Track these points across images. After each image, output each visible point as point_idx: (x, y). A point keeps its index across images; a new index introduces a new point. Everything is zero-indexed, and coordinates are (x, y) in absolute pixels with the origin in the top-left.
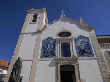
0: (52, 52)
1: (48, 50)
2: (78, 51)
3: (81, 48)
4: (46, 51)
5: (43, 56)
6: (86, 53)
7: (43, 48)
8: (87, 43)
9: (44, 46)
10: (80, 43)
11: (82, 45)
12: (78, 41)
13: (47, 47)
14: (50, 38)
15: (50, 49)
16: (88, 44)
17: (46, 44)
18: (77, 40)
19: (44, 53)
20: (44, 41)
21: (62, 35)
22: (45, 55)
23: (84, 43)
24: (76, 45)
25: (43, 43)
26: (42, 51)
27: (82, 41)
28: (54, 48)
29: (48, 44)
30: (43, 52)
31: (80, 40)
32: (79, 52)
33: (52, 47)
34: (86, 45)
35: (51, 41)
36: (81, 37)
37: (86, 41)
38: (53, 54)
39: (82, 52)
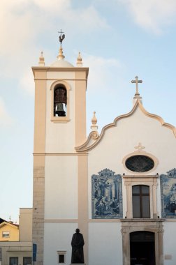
0: (113, 205)
1: (107, 201)
2: (165, 207)
3: (172, 199)
4: (101, 203)
5: (97, 213)
7: (96, 196)
9: (97, 192)
10: (170, 188)
11: (174, 192)
12: (167, 183)
13: (103, 193)
14: (106, 173)
15: (109, 200)
17: (100, 187)
18: (166, 181)
19: (98, 208)
20: (94, 178)
21: (134, 165)
22: (100, 212)
24: (162, 194)
25: (93, 183)
26: (93, 203)
27: (175, 185)
28: (118, 196)
29: (105, 186)
30: (97, 205)
31: (172, 181)
32: (167, 208)
33: (114, 196)
35: (110, 181)
36: (175, 174)
38: (117, 211)
39: (172, 208)
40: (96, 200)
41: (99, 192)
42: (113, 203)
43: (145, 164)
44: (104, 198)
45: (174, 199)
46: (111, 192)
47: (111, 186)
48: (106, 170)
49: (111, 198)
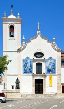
0: (30, 70)
2: (47, 70)
3: (49, 68)
4: (26, 69)
5: (24, 72)
7: (24, 67)
8: (54, 64)
9: (24, 65)
10: (49, 64)
12: (48, 62)
14: (28, 58)
15: (28, 68)
16: (54, 65)
17: (26, 63)
19: (25, 71)
20: (23, 60)
21: (37, 55)
22: (25, 72)
23: (52, 64)
24: (46, 66)
25: (23, 62)
26: (23, 69)
28: (31, 66)
29: (27, 63)
31: (50, 61)
32: (47, 71)
33: (30, 66)
34: (53, 66)
35: (29, 61)
36: (51, 59)
37: (53, 62)
38: (31, 72)
39: (49, 71)
40: (24, 68)
41: (25, 65)
43: (41, 55)
44: (27, 67)
45: (50, 68)
46: (29, 65)
47: (29, 63)
48: (27, 57)
49: (29, 67)
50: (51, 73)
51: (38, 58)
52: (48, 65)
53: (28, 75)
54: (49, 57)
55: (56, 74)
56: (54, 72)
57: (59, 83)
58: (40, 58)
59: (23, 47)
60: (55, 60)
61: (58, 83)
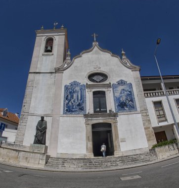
0: (79, 105)
1: (74, 102)
3: (121, 99)
4: (70, 104)
5: (67, 110)
6: (126, 106)
7: (67, 99)
8: (129, 92)
9: (68, 96)
10: (119, 92)
11: (122, 95)
12: (117, 89)
13: (72, 97)
14: (75, 84)
15: (76, 101)
16: (130, 94)
17: (70, 92)
18: (116, 87)
19: (68, 107)
20: (66, 88)
21: (95, 78)
22: (69, 110)
23: (126, 93)
24: (114, 96)
25: (65, 90)
26: (64, 103)
27: (123, 90)
28: (83, 98)
29: (74, 92)
30: (67, 105)
31: (121, 88)
32: (119, 106)
33: (80, 98)
34: (128, 95)
35: (78, 89)
36: (122, 83)
37: (128, 88)
38: (82, 109)
39: (122, 105)
40: (67, 101)
41: (69, 96)
42: (79, 103)
43: (101, 78)
44: (72, 100)
45: (123, 99)
46: (78, 96)
47: (78, 92)
48: (75, 82)
49: (78, 100)
50: (127, 109)
51: (97, 82)
52: (117, 95)
53: (75, 115)
54: (118, 79)
55: (139, 109)
56: (133, 107)
57: (149, 128)
58: (100, 82)
59: (66, 66)
60: (131, 84)
61: (145, 129)
